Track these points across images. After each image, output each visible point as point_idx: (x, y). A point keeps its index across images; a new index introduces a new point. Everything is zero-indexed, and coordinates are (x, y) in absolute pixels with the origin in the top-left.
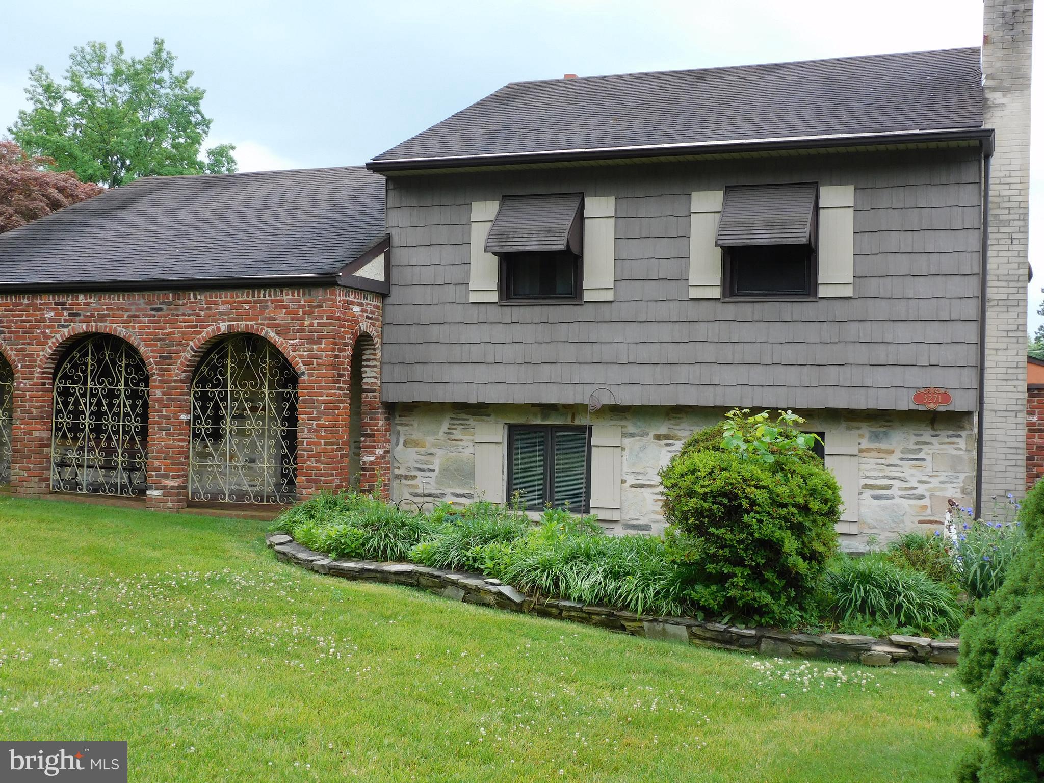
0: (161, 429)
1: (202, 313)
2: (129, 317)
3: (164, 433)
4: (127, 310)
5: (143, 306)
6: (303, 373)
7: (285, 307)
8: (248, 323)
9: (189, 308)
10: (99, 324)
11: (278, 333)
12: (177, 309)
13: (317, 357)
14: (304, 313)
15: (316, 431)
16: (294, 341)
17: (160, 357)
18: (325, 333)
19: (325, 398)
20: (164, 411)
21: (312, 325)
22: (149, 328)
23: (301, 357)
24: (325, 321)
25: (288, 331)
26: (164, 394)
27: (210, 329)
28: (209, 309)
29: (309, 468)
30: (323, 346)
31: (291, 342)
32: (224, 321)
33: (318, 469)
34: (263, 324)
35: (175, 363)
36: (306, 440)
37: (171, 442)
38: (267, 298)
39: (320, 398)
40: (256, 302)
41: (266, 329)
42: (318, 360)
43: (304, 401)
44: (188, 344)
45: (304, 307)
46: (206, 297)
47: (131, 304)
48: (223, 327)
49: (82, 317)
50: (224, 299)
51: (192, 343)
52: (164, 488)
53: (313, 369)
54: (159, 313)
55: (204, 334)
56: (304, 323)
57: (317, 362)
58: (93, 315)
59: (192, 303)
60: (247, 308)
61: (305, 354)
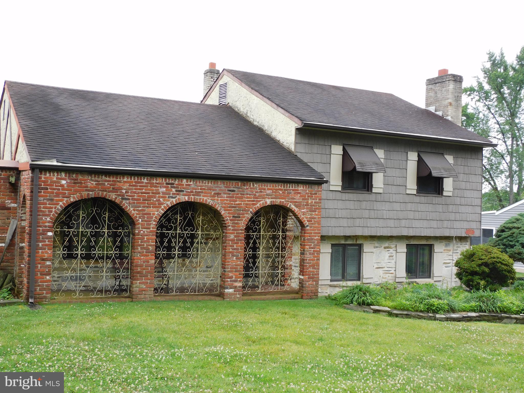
0: (233, 256)
1: (257, 194)
2: (214, 194)
3: (235, 258)
4: (214, 190)
5: (223, 188)
6: (308, 226)
7: (300, 193)
8: (281, 200)
9: (250, 191)
10: (196, 197)
11: (295, 205)
12: (244, 191)
13: (315, 218)
14: (308, 196)
15: (313, 254)
16: (304, 210)
17: (233, 217)
18: (318, 207)
19: (317, 238)
20: (235, 246)
21: (312, 202)
22: (227, 200)
23: (306, 218)
24: (318, 201)
25: (300, 205)
26: (235, 236)
27: (261, 202)
28: (261, 192)
29: (310, 271)
30: (317, 213)
31: (302, 210)
32: (269, 198)
33: (314, 272)
34: (288, 201)
35: (242, 220)
36: (308, 258)
37: (239, 263)
38: (291, 188)
39: (315, 238)
40: (285, 190)
41: (290, 204)
42: (315, 220)
43: (308, 239)
44: (249, 210)
45: (308, 194)
46: (259, 186)
47: (217, 187)
48: (269, 202)
49: (185, 193)
50: (269, 187)
51: (251, 210)
52: (235, 287)
53: (312, 224)
54: (233, 193)
55: (258, 205)
56: (308, 202)
57: (314, 220)
58: (192, 192)
59: (252, 188)
60: (281, 192)
61: (309, 216)
